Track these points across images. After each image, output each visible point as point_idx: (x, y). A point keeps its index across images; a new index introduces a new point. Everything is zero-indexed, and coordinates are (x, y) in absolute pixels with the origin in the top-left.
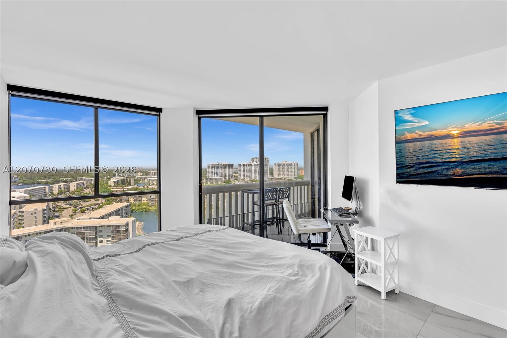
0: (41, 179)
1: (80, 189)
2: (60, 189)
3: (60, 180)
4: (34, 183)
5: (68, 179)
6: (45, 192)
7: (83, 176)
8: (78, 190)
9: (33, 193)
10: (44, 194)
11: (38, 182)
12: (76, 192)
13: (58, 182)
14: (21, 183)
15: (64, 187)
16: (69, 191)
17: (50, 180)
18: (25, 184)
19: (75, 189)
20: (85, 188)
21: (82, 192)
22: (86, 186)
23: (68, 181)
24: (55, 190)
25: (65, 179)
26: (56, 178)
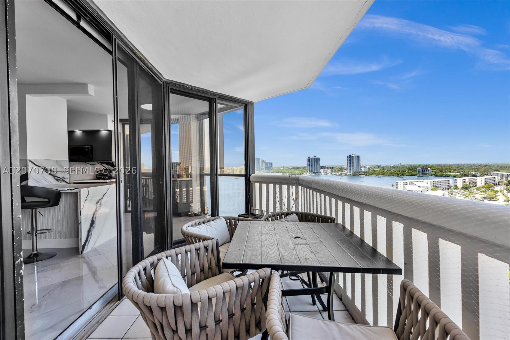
0: (450, 172)
1: (488, 186)
2: (465, 183)
3: (469, 174)
4: (444, 175)
5: (477, 174)
6: (449, 185)
7: (497, 170)
8: (486, 186)
9: (438, 185)
10: (448, 187)
11: (447, 175)
12: (483, 188)
13: (466, 175)
14: (433, 175)
15: (470, 181)
16: (476, 186)
17: (458, 173)
18: (436, 176)
19: (483, 184)
20: (497, 185)
21: (490, 189)
22: (499, 183)
23: (478, 175)
24: (459, 183)
25: (474, 173)
26: (465, 172)
